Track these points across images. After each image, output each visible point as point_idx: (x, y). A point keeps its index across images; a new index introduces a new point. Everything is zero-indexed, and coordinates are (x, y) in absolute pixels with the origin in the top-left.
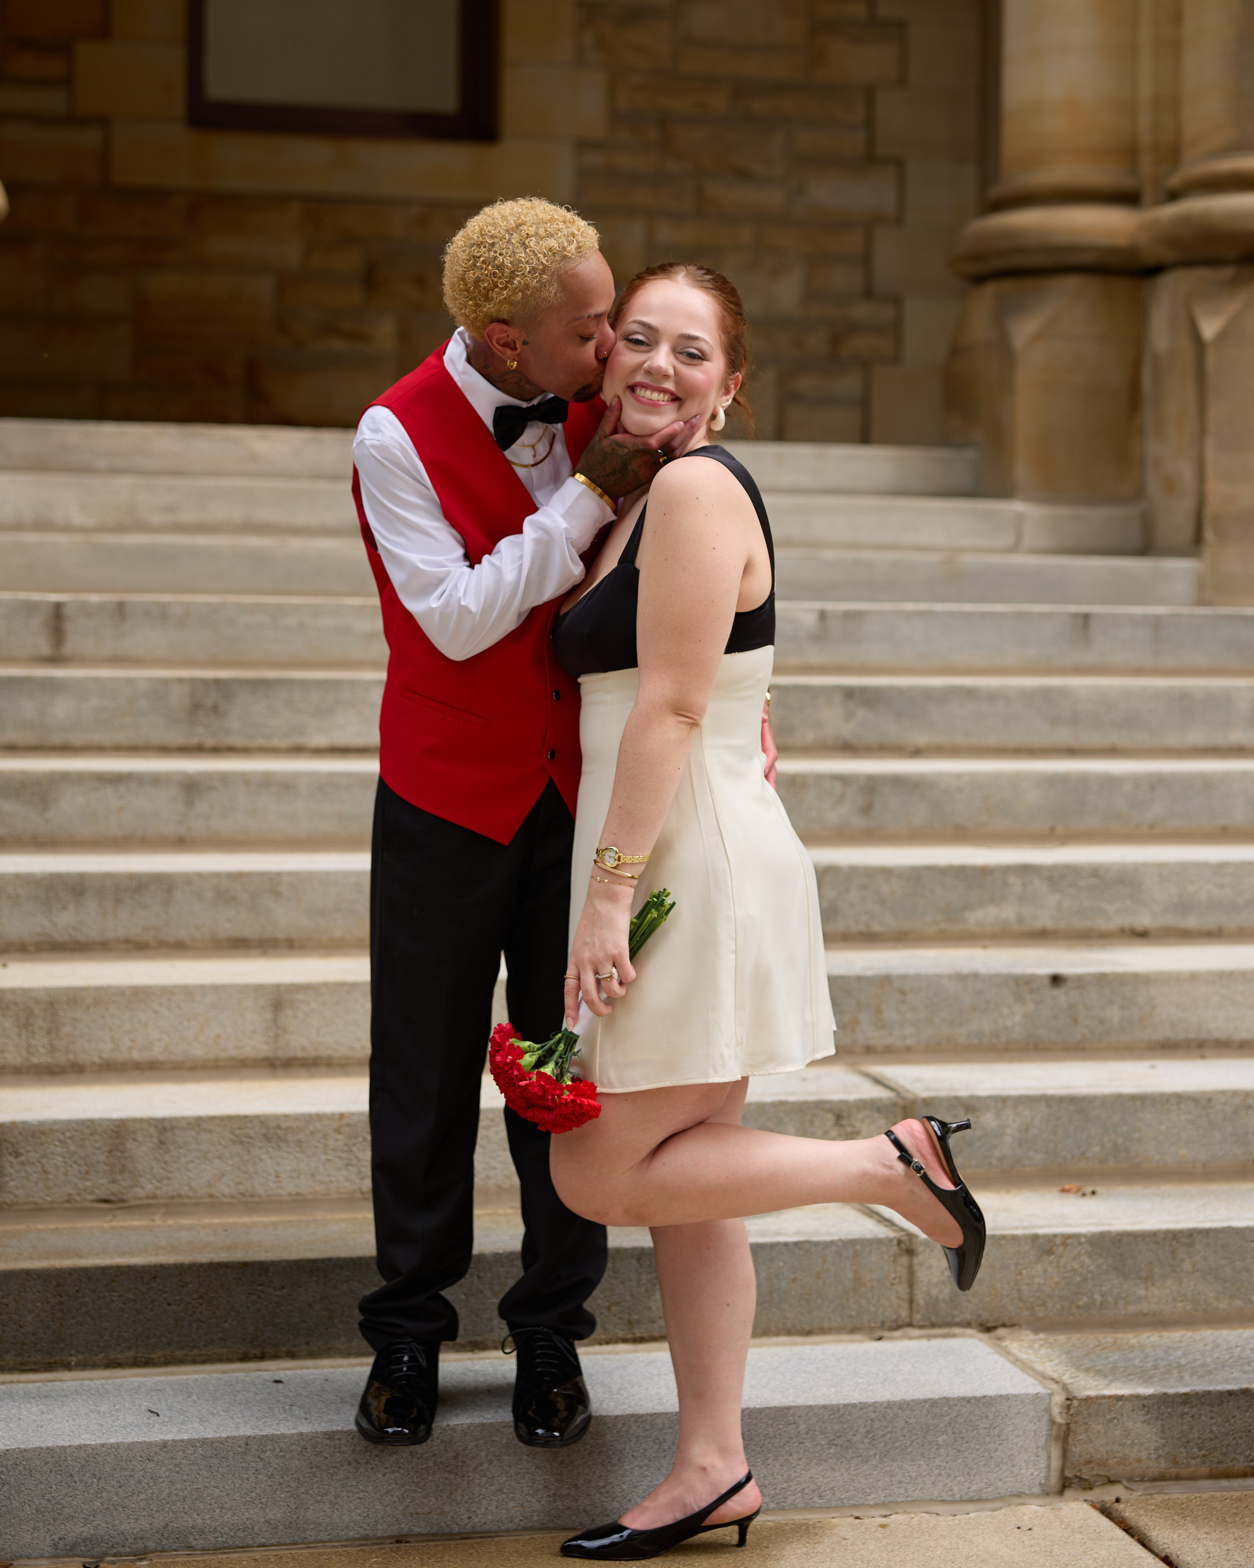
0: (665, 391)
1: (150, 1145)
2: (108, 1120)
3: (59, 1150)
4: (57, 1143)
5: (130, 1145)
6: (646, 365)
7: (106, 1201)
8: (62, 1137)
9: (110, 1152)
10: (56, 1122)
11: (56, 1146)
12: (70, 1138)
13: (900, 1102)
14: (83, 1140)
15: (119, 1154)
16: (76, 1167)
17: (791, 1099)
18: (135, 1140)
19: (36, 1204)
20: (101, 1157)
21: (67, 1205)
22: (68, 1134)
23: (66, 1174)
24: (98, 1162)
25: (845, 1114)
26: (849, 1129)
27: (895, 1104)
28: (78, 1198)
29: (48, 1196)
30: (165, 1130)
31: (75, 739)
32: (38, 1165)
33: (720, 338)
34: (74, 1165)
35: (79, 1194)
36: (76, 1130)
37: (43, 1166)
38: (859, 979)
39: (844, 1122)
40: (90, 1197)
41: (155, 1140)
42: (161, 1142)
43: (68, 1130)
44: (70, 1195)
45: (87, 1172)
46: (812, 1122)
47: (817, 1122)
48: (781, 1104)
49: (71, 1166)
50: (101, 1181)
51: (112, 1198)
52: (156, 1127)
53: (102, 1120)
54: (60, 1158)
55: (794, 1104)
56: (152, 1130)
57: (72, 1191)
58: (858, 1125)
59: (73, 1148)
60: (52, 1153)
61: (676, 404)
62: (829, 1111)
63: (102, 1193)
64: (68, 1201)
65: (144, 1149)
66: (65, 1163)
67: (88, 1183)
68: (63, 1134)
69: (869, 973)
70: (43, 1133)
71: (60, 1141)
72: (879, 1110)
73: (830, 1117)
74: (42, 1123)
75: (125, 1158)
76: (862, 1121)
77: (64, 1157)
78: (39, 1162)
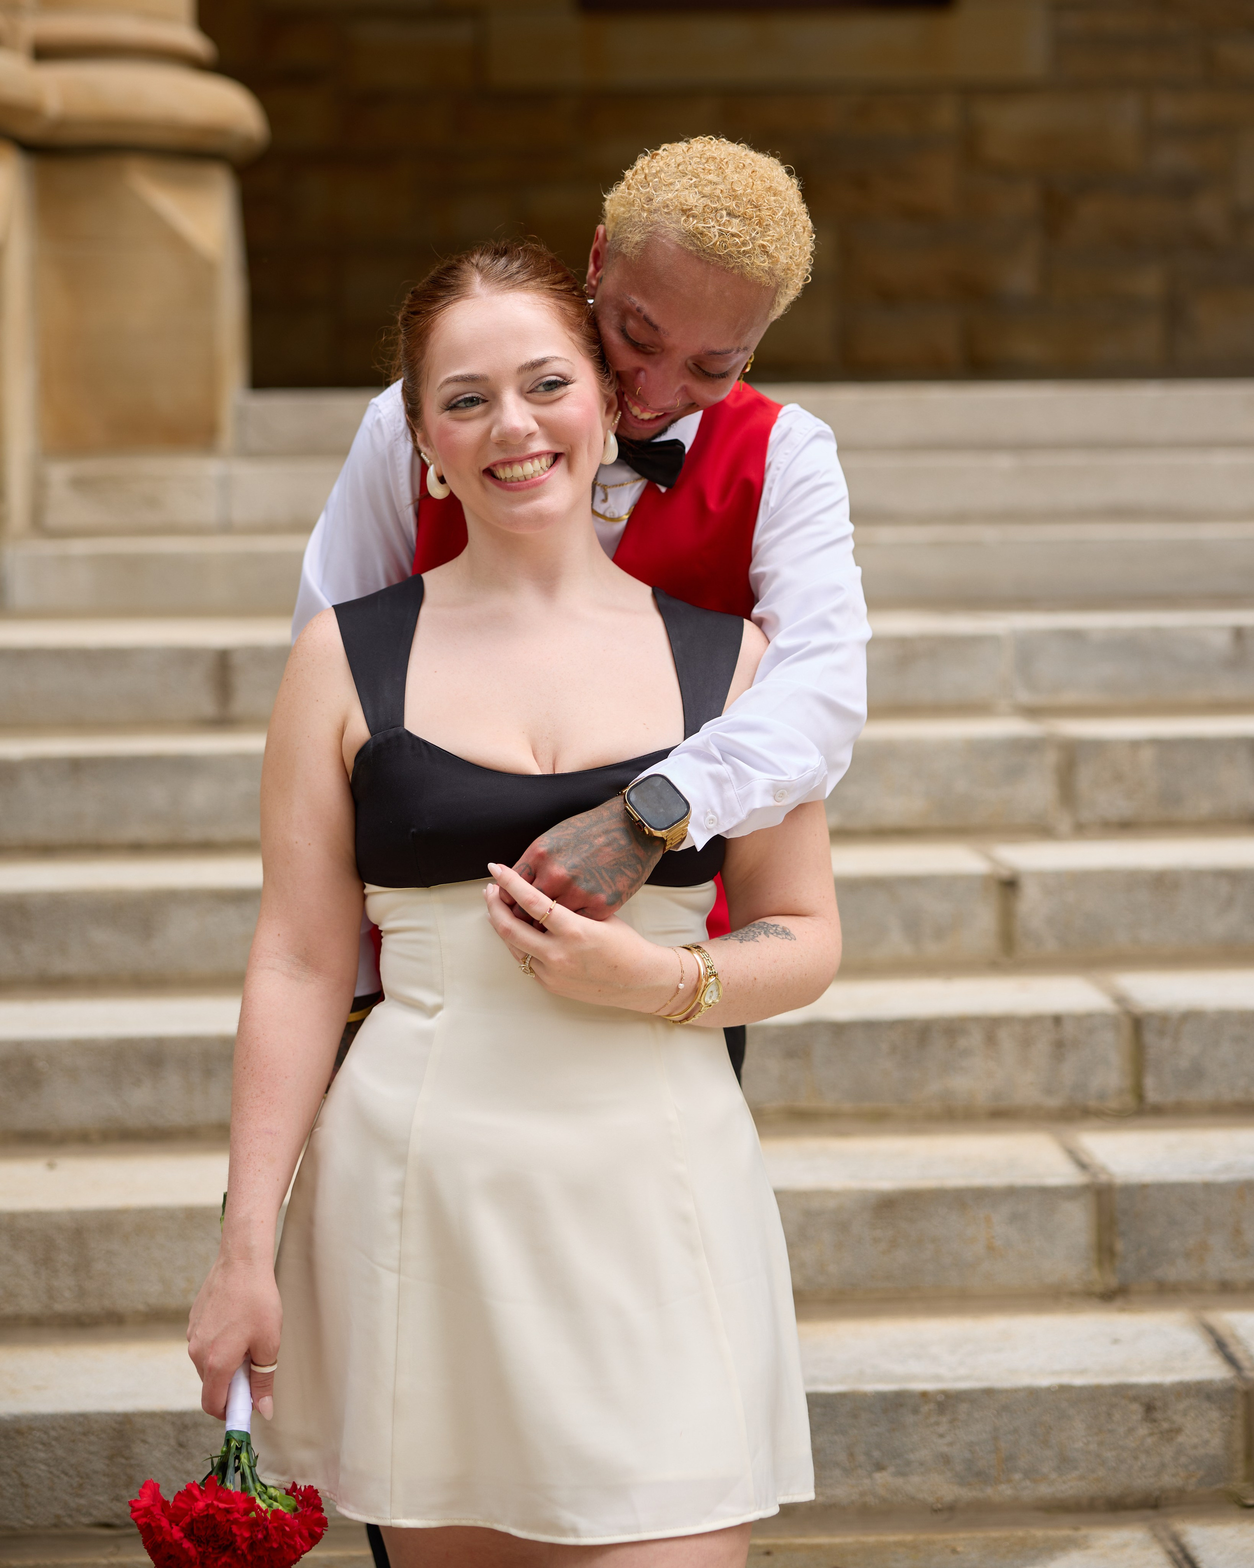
0: (538, 455)
1: (166, 1448)
2: (108, 1414)
3: (42, 1455)
4: (40, 1447)
5: (139, 1449)
6: (494, 432)
7: (108, 1526)
8: (45, 1437)
9: (111, 1458)
10: (37, 1417)
11: (36, 1449)
12: (56, 1439)
13: (1240, 1385)
14: (73, 1441)
15: (123, 1461)
16: (66, 1479)
17: (1079, 1381)
18: (144, 1442)
19: (12, 1528)
20: (99, 1465)
21: (55, 1531)
22: (53, 1433)
23: (52, 1489)
24: (96, 1472)
25: (1158, 1404)
26: (1165, 1425)
27: (1232, 1389)
28: (68, 1521)
29: (28, 1518)
30: (185, 1427)
31: (219, 833)
32: (14, 1475)
33: (572, 340)
34: (62, 1476)
35: (70, 1516)
36: (63, 1428)
37: (20, 1477)
38: (1208, 1186)
39: (1158, 1415)
40: (86, 1520)
41: (173, 1442)
42: (181, 1445)
43: (53, 1428)
44: (58, 1517)
45: (81, 1486)
46: (1109, 1415)
47: (1117, 1416)
48: (1064, 1389)
49: (58, 1477)
50: (101, 1499)
51: (117, 1522)
52: (173, 1424)
53: (99, 1414)
54: (43, 1467)
55: (1082, 1389)
56: (169, 1429)
57: (61, 1512)
58: (1178, 1419)
59: (60, 1452)
60: (33, 1460)
61: (562, 464)
62: (1135, 1399)
63: (101, 1515)
64: (56, 1526)
65: (157, 1454)
66: (51, 1473)
67: (83, 1501)
68: (46, 1433)
69: (1223, 1178)
70: (19, 1432)
71: (44, 1444)
72: (1209, 1397)
73: (1136, 1409)
74: (17, 1419)
75: (131, 1466)
76: (1185, 1413)
77: (48, 1465)
78: (16, 1472)
